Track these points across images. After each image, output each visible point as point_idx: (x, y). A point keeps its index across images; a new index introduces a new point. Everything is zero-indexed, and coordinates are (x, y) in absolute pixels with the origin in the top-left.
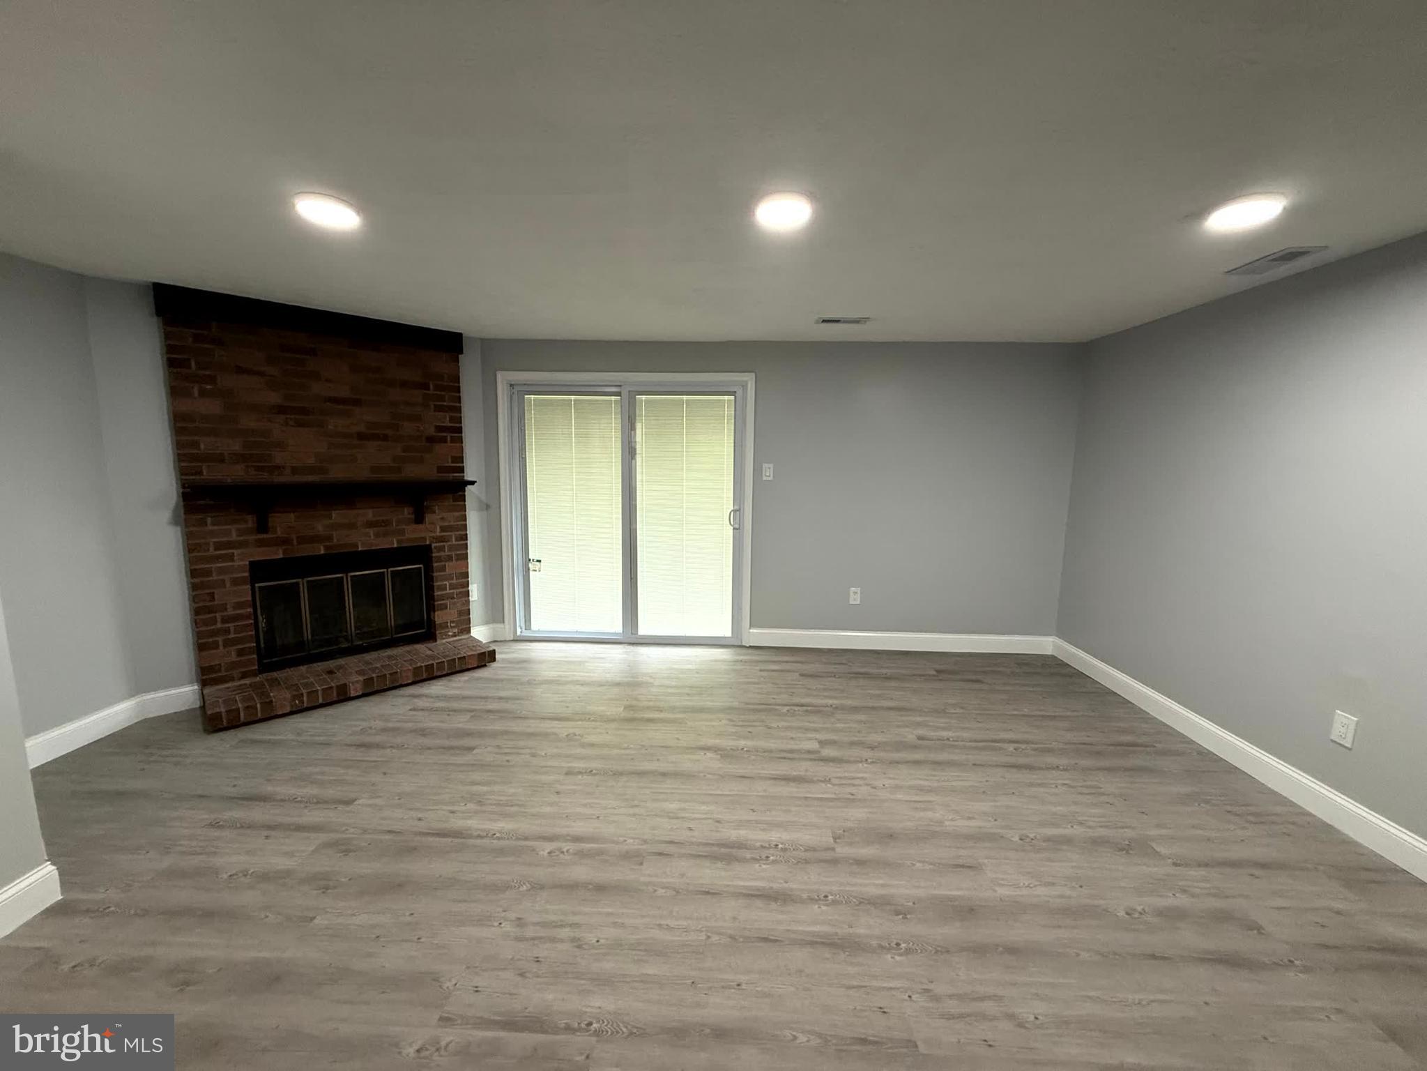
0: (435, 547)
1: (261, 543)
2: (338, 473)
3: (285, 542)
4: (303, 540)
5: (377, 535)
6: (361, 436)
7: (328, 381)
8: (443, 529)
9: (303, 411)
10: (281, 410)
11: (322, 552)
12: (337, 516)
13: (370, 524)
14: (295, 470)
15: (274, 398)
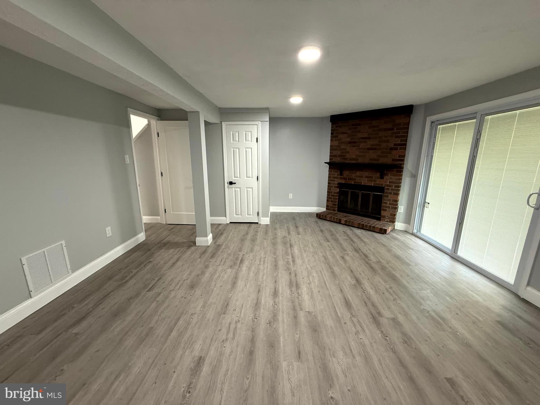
0: (386, 188)
1: (341, 178)
2: (360, 160)
3: (345, 179)
4: (350, 179)
5: (368, 181)
6: (369, 149)
7: (362, 132)
8: (390, 182)
9: (355, 142)
10: (350, 143)
11: (353, 183)
12: (358, 173)
13: (367, 177)
14: (351, 159)
15: (349, 140)
